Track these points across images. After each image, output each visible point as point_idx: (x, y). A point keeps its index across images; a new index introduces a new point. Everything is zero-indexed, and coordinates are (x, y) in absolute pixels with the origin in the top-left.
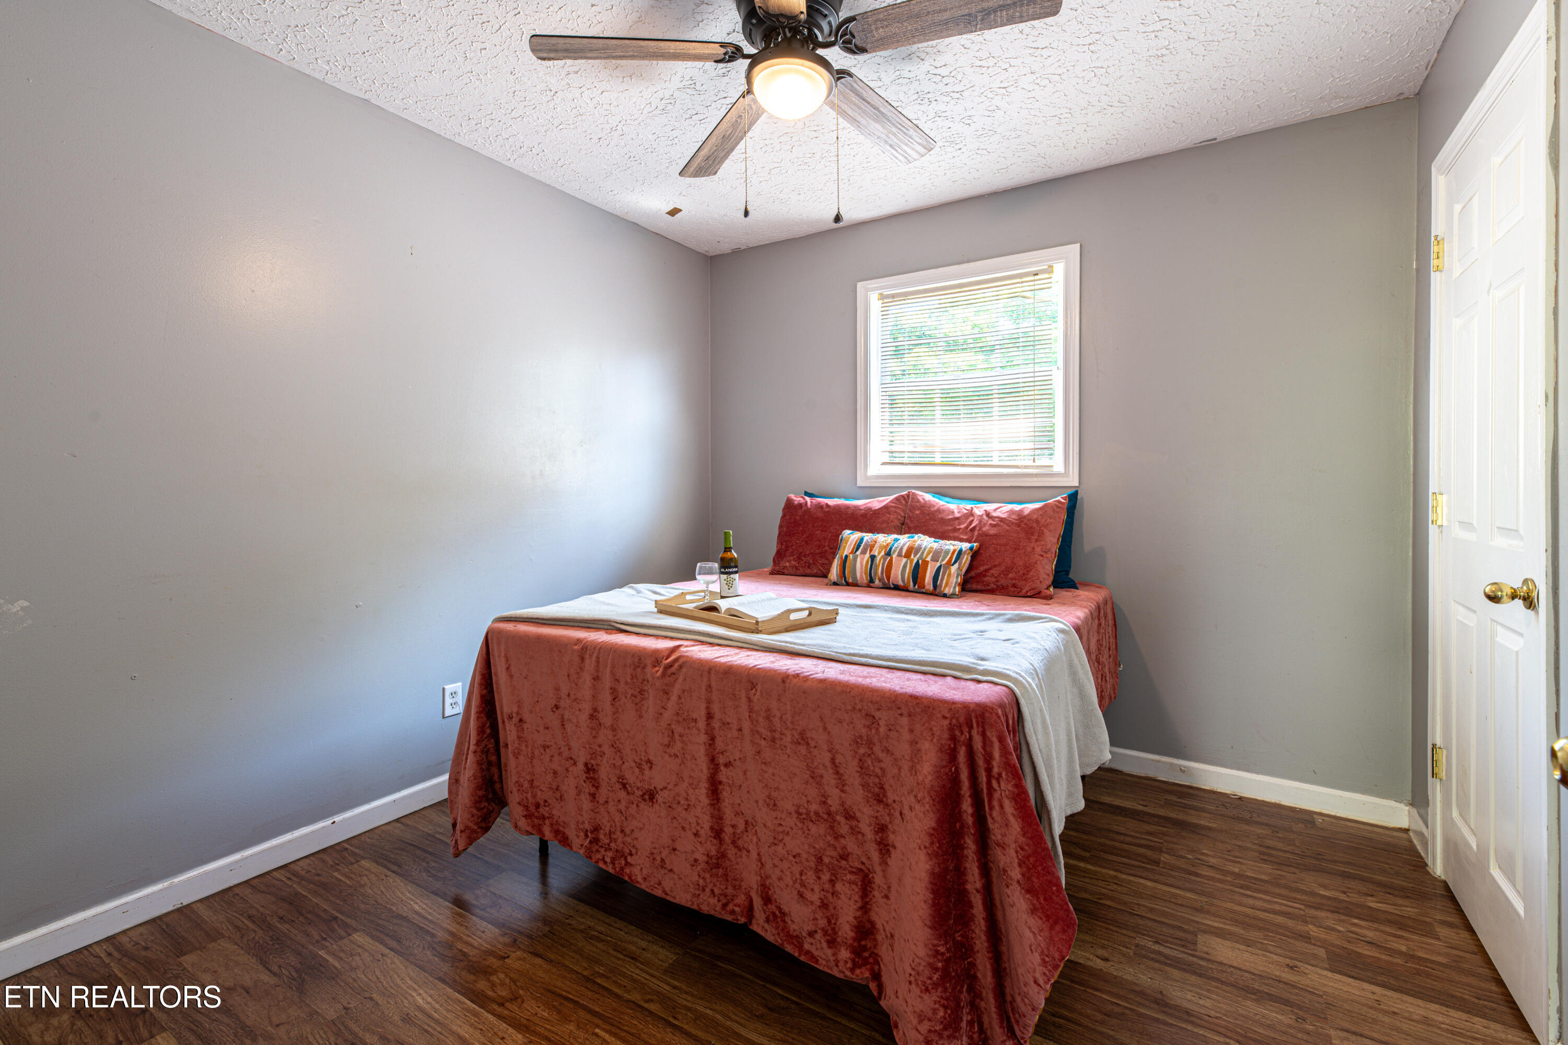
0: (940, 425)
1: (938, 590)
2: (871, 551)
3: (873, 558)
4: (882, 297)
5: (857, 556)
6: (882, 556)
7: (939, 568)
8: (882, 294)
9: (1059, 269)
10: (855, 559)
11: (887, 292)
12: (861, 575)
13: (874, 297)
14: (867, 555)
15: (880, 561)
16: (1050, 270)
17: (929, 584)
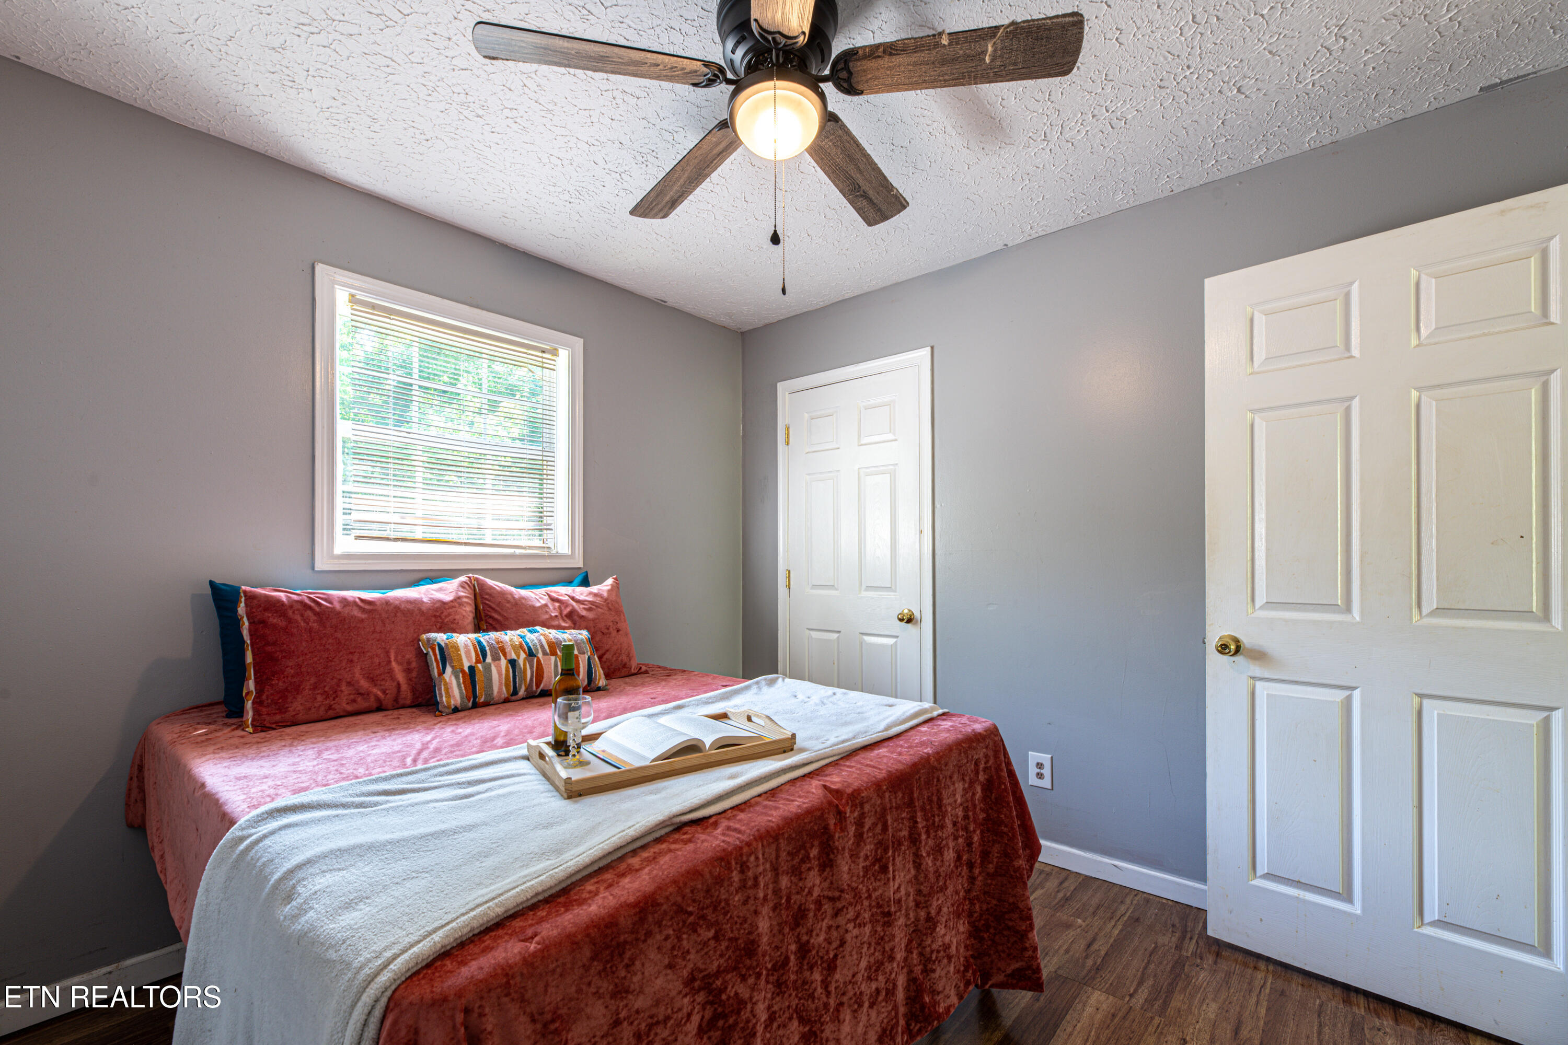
0: (421, 491)
1: (593, 685)
2: (505, 655)
3: (513, 663)
4: (353, 299)
5: (490, 665)
6: (525, 660)
7: (589, 658)
8: (353, 296)
9: (564, 354)
10: (488, 668)
11: (360, 296)
12: (500, 688)
13: (342, 296)
14: (503, 662)
15: (525, 665)
16: (554, 352)
17: (583, 680)
